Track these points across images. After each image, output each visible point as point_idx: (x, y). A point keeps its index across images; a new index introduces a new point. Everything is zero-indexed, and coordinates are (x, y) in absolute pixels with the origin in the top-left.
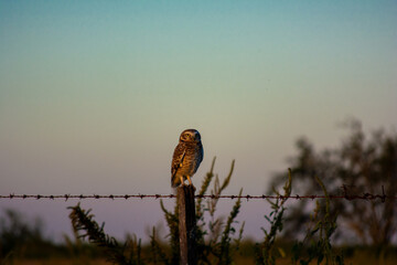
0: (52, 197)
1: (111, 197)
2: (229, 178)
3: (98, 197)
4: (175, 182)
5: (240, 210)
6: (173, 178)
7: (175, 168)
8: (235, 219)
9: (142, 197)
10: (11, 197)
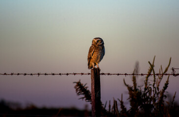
0: (31, 74)
1: (60, 74)
2: (168, 67)
3: (53, 74)
4: (90, 66)
5: (168, 85)
6: (89, 64)
7: (90, 58)
8: (166, 91)
9: (75, 74)
10: (12, 74)
